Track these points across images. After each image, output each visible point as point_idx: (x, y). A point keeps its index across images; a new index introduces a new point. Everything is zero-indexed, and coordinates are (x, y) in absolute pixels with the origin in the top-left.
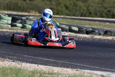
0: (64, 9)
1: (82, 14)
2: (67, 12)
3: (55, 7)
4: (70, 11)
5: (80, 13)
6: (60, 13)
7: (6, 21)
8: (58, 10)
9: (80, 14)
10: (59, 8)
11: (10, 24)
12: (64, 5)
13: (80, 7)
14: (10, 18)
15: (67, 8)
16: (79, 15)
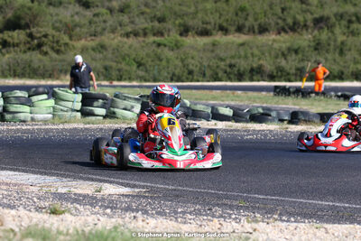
0: (134, 67)
1: (174, 75)
2: (141, 73)
3: (114, 64)
4: (146, 71)
5: (168, 73)
6: (124, 77)
7: (69, 105)
8: (119, 70)
9: (169, 76)
10: (123, 66)
11: (78, 111)
12: (134, 60)
13: (168, 61)
14: (79, 97)
15: (140, 65)
16: (167, 77)
